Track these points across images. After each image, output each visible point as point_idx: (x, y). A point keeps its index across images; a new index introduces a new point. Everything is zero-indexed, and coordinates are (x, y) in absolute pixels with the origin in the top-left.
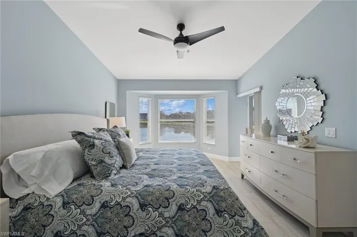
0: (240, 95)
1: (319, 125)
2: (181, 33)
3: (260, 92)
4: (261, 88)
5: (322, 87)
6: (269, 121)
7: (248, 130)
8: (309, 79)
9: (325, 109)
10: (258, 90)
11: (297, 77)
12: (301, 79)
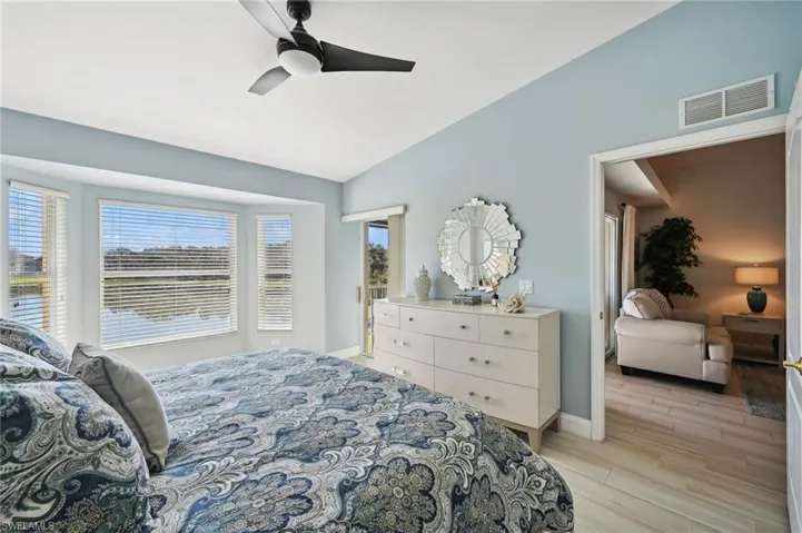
0: (350, 218)
1: (510, 277)
2: (299, 24)
3: (401, 216)
4: (406, 208)
5: (515, 219)
6: (427, 271)
7: (363, 290)
8: (498, 204)
9: (520, 253)
10: (400, 210)
11: (479, 199)
12: (486, 203)
